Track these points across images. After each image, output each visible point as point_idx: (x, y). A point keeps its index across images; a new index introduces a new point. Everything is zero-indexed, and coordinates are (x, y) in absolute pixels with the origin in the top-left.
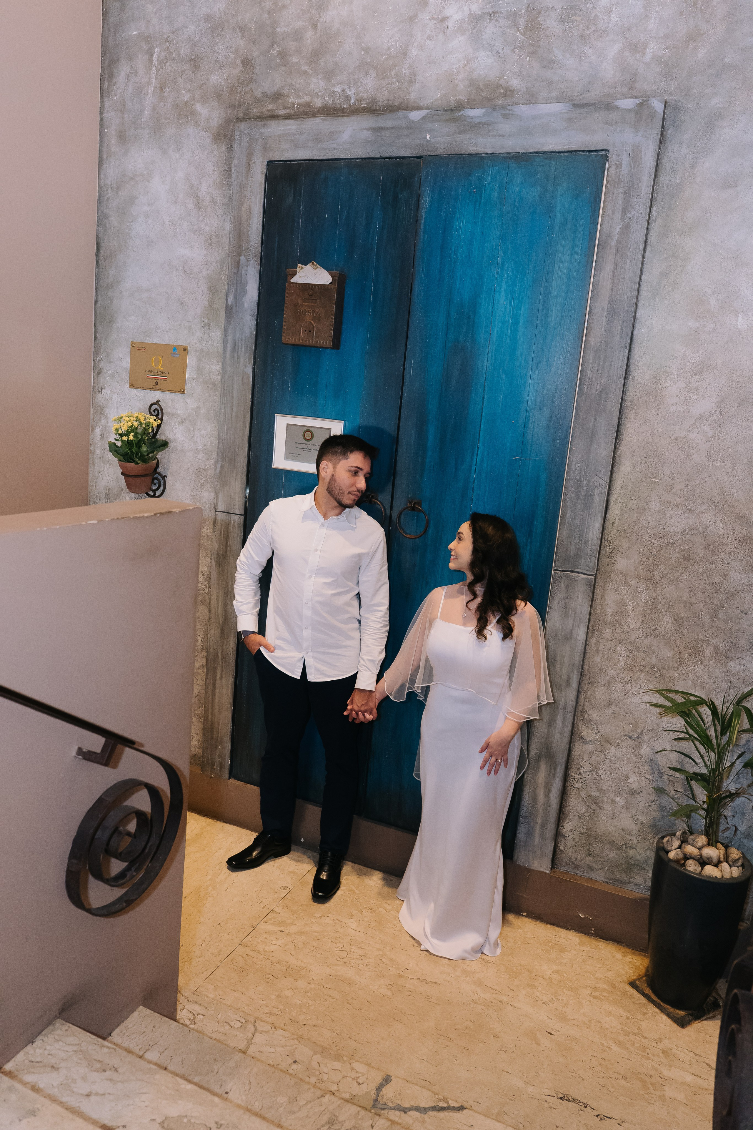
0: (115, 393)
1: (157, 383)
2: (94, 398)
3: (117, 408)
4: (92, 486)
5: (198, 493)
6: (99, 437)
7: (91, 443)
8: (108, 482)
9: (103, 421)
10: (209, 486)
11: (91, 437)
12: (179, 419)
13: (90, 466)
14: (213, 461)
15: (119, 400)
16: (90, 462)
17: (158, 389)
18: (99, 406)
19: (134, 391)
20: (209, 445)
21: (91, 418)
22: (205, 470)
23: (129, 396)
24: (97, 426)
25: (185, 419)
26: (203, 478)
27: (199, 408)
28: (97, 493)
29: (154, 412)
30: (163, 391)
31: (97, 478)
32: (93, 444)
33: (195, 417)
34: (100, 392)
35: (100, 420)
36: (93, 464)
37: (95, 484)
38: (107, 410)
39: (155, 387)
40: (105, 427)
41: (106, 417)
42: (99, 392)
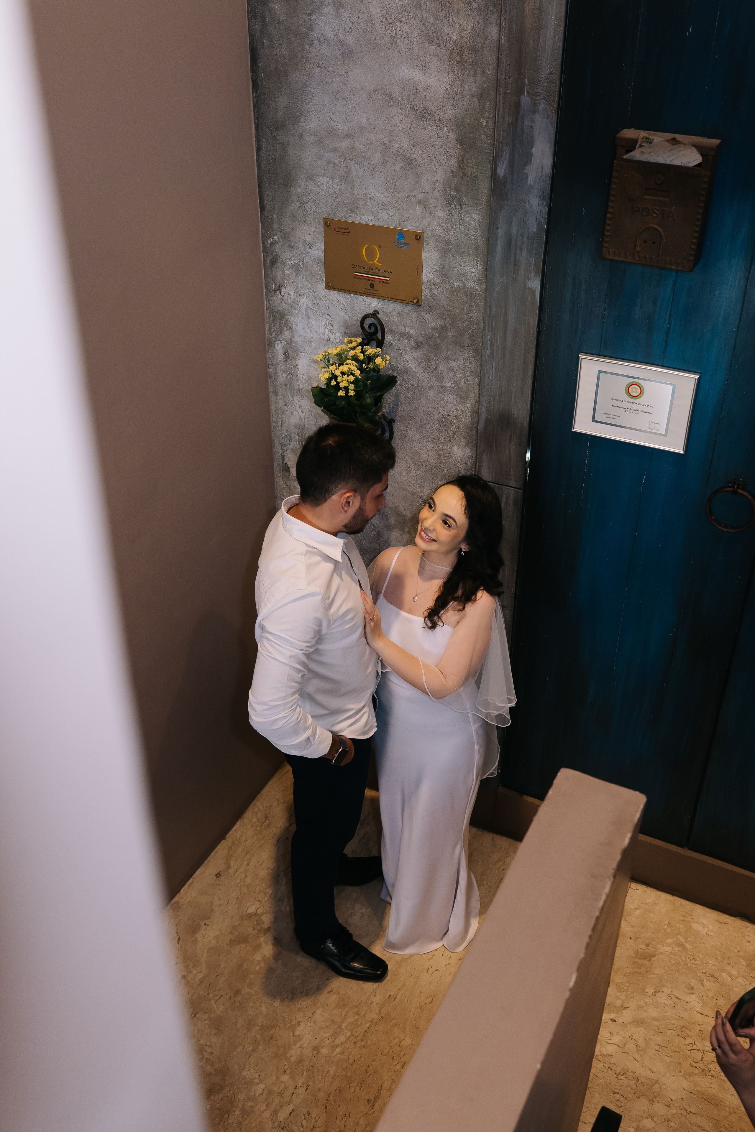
0: (302, 295)
1: (372, 286)
2: (268, 299)
3: (308, 317)
4: (276, 422)
5: (445, 447)
6: (281, 357)
7: (270, 363)
8: (301, 419)
9: (286, 334)
10: (463, 441)
11: (269, 356)
12: (412, 342)
13: (271, 395)
14: (470, 406)
15: (310, 305)
16: (271, 389)
17: (374, 296)
18: (278, 312)
19: (335, 295)
20: (462, 382)
21: (267, 327)
22: (456, 417)
23: (326, 301)
24: (276, 339)
25: (421, 343)
26: (453, 428)
27: (444, 329)
28: (284, 431)
29: (370, 328)
30: (382, 298)
31: (283, 412)
32: (272, 365)
33: (438, 341)
34: (278, 291)
35: (281, 332)
36: (276, 393)
37: (280, 421)
38: (291, 319)
39: (369, 291)
40: (290, 342)
41: (291, 329)
42: (276, 291)
